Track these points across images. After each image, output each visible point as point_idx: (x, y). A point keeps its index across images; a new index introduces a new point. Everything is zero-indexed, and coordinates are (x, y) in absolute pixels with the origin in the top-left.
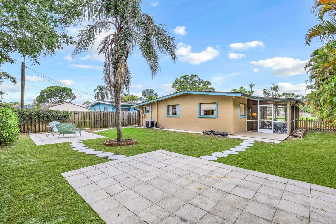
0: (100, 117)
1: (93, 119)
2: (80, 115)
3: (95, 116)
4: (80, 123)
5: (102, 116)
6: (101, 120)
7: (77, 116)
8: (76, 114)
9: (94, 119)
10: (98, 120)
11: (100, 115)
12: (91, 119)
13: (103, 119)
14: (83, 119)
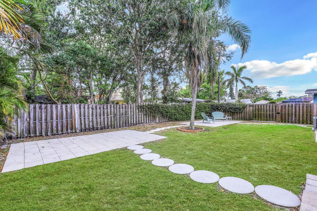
0: (277, 110)
1: (268, 111)
2: (254, 108)
3: (271, 109)
4: (254, 115)
5: (280, 109)
6: (278, 113)
7: (251, 108)
8: (251, 106)
9: (270, 112)
10: (274, 113)
11: (277, 108)
12: (265, 111)
13: (282, 112)
14: (257, 111)
